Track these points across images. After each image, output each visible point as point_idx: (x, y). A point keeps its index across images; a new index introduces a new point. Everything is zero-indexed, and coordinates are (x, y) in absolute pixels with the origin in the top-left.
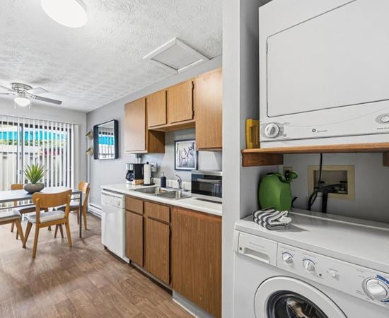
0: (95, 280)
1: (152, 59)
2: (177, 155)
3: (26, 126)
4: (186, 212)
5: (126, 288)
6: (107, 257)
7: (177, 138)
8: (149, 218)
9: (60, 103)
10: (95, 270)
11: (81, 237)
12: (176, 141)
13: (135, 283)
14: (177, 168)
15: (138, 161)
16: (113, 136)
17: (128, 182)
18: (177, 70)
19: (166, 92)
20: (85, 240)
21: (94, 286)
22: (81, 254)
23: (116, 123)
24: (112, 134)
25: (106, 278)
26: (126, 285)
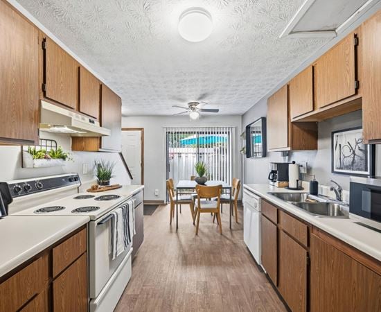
0: (230, 275)
1: (291, 33)
2: (336, 152)
3: (201, 133)
4: (333, 242)
5: (256, 302)
6: (246, 257)
7: (336, 127)
8: (285, 232)
9: (217, 111)
10: (233, 265)
11: (230, 228)
12: (333, 133)
13: (266, 301)
14: (335, 170)
15: (285, 159)
16: (261, 134)
17: (272, 183)
18: (334, 30)
19: (313, 67)
20: (234, 232)
21: (227, 282)
22: (227, 245)
23: (264, 120)
24: (260, 132)
25: (240, 279)
26: (256, 298)
